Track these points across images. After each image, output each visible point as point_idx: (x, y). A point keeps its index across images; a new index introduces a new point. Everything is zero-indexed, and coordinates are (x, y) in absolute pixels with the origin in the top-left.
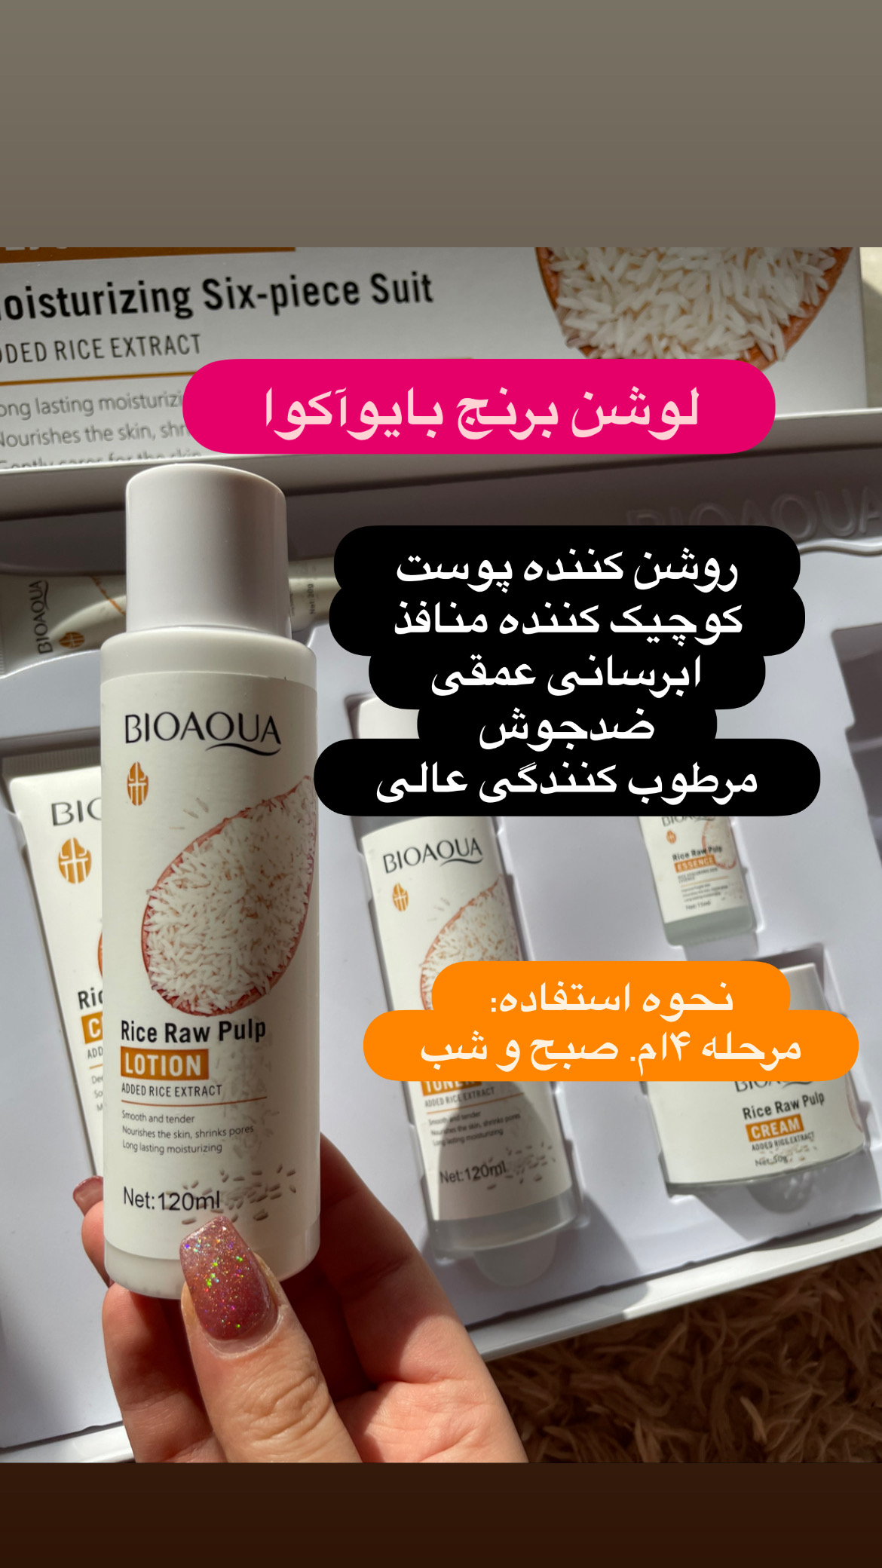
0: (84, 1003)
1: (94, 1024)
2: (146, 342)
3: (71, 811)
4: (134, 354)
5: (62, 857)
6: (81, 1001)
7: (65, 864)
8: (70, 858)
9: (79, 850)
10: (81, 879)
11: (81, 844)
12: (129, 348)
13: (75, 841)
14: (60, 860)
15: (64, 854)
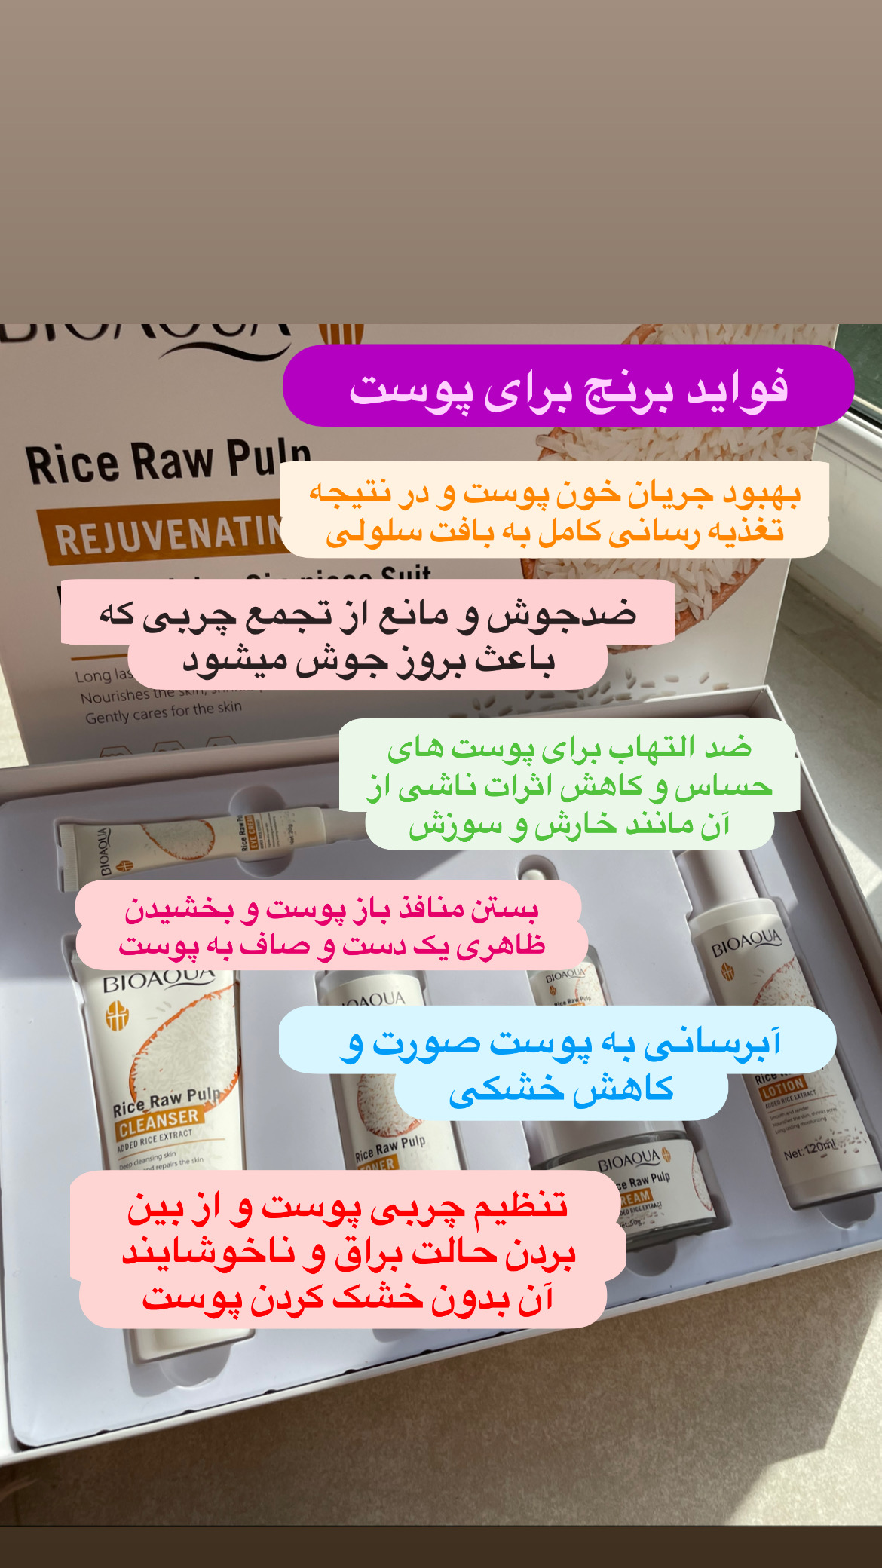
0: (117, 1114)
1: (123, 1127)
3: (117, 983)
5: (109, 1013)
6: (115, 1112)
7: (111, 1018)
8: (114, 1014)
9: (121, 1008)
10: (121, 1028)
11: (123, 1004)
13: (119, 1002)
14: (107, 1015)
15: (110, 1012)
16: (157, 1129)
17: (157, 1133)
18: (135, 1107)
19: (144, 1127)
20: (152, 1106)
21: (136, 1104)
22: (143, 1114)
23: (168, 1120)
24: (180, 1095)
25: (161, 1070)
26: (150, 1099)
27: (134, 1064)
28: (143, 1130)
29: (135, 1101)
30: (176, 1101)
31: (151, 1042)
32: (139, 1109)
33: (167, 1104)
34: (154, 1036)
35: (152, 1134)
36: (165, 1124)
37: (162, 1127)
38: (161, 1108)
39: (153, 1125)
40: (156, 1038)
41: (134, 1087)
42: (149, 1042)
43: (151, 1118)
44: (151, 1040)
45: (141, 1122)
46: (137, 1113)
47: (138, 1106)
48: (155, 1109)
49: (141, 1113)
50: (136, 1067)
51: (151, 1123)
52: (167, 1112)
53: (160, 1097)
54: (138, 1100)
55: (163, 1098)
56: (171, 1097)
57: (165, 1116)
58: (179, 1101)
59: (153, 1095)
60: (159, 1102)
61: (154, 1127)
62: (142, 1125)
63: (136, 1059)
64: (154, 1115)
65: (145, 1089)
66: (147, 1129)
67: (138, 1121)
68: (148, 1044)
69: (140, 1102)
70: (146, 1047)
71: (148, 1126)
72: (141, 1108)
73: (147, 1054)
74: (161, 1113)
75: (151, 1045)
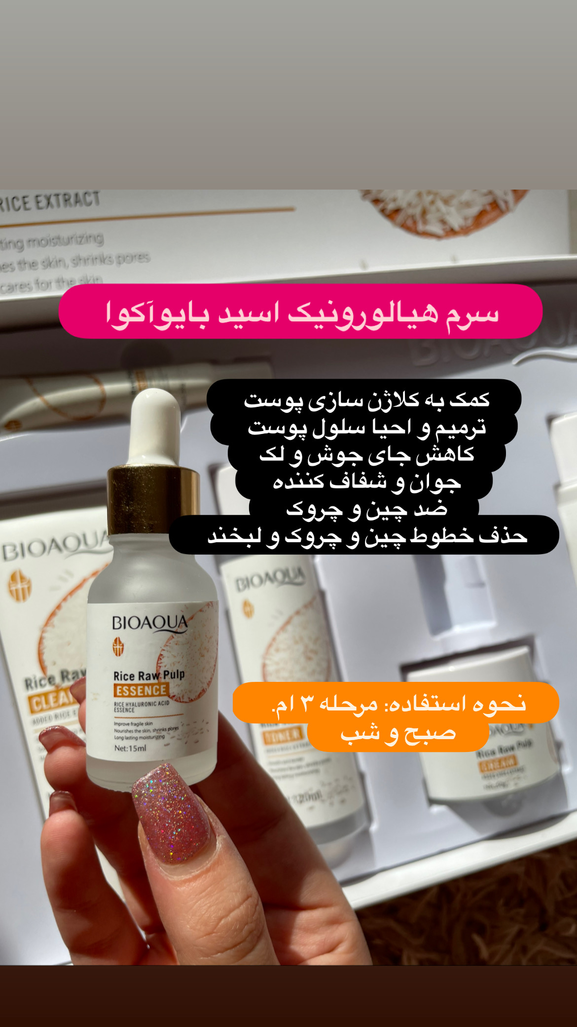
2: (61, 198)
4: (52, 206)
12: (49, 203)
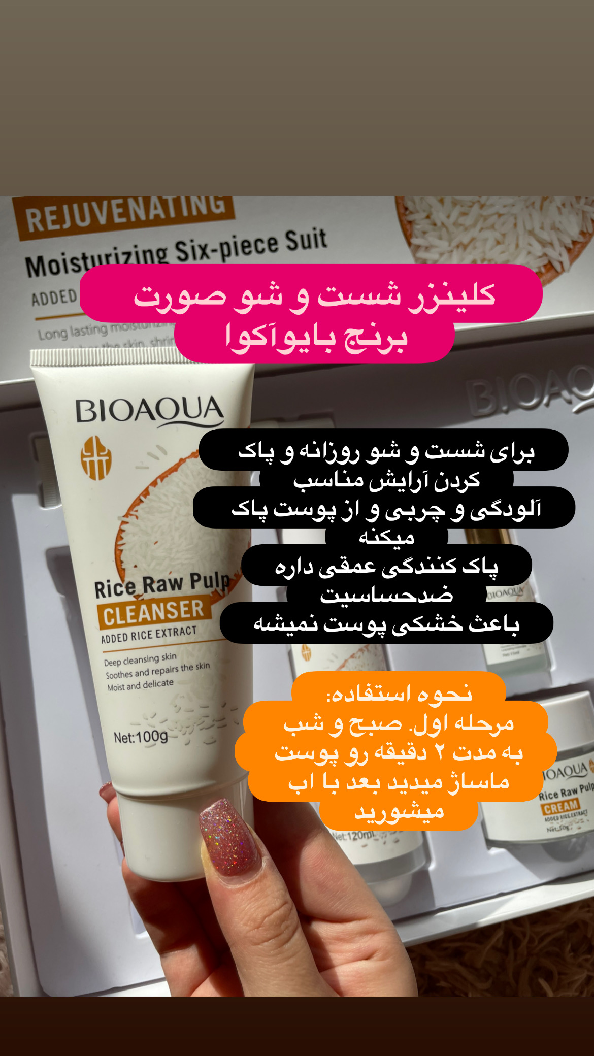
0: (99, 593)
1: (109, 613)
6: (97, 591)
10: (101, 477)
16: (152, 622)
17: (153, 628)
18: (124, 589)
19: (136, 617)
20: (146, 591)
21: (124, 585)
22: (134, 599)
23: (167, 612)
24: (181, 579)
25: (156, 542)
26: (142, 580)
27: (121, 531)
28: (135, 621)
29: (123, 581)
30: (176, 588)
31: (141, 501)
32: (128, 592)
33: (165, 589)
34: (146, 493)
35: (146, 628)
36: (162, 616)
37: (159, 621)
38: (157, 595)
39: (147, 616)
40: (148, 497)
41: (122, 562)
42: (138, 501)
43: (144, 607)
44: (142, 498)
45: (131, 611)
46: (126, 597)
47: (127, 588)
48: (149, 595)
49: (131, 598)
50: (123, 535)
51: (144, 613)
52: (166, 601)
53: (156, 579)
54: (127, 580)
55: (159, 582)
56: (170, 580)
57: (162, 605)
58: (180, 588)
59: (146, 575)
60: (155, 586)
61: (149, 619)
62: (133, 614)
63: (123, 523)
64: (149, 603)
65: (135, 566)
66: (140, 620)
67: (128, 608)
68: (138, 504)
69: (130, 583)
70: (135, 509)
71: (141, 617)
72: (131, 590)
73: (137, 517)
74: (158, 601)
75: (142, 505)
